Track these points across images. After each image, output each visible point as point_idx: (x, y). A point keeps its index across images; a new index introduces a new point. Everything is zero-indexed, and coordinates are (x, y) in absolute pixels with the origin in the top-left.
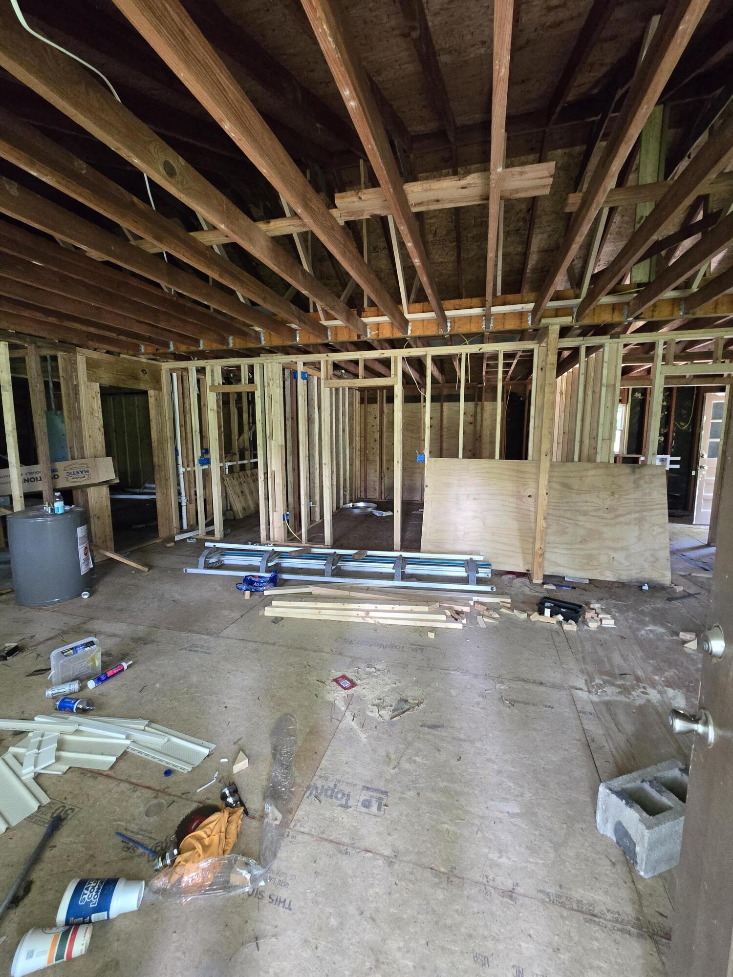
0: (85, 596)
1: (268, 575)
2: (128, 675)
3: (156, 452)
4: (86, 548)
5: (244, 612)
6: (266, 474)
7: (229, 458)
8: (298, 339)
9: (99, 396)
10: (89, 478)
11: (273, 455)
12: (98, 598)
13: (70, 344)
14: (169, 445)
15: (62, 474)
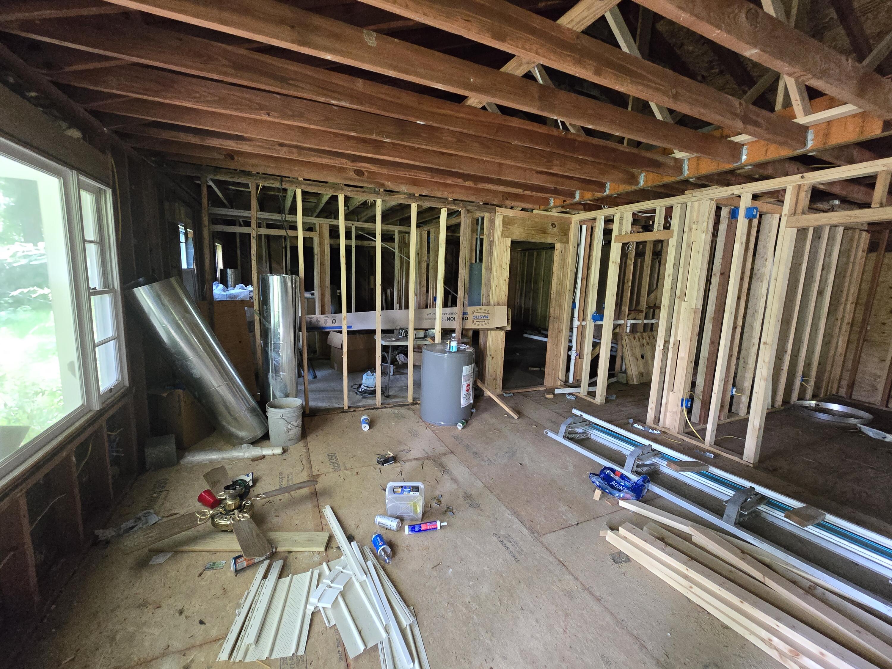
0: (460, 426)
1: (634, 478)
2: (439, 534)
3: (553, 303)
4: (469, 385)
5: (583, 519)
6: (666, 342)
7: (633, 315)
8: (744, 157)
9: (509, 250)
10: (488, 323)
11: (681, 320)
12: (469, 431)
13: (491, 205)
14: (567, 297)
15: (470, 316)
